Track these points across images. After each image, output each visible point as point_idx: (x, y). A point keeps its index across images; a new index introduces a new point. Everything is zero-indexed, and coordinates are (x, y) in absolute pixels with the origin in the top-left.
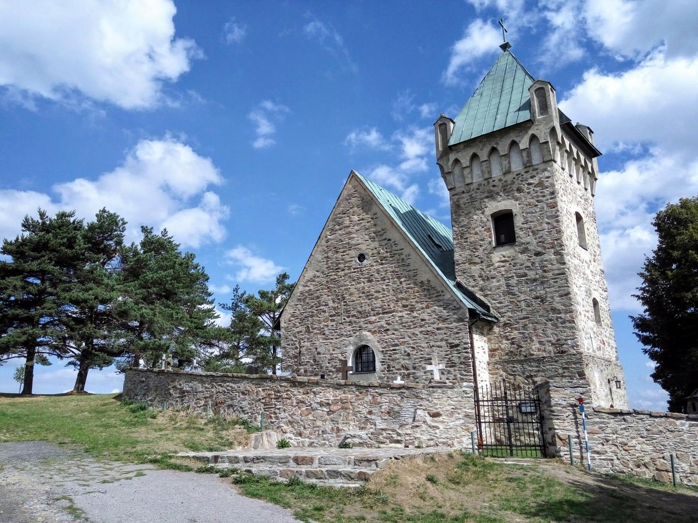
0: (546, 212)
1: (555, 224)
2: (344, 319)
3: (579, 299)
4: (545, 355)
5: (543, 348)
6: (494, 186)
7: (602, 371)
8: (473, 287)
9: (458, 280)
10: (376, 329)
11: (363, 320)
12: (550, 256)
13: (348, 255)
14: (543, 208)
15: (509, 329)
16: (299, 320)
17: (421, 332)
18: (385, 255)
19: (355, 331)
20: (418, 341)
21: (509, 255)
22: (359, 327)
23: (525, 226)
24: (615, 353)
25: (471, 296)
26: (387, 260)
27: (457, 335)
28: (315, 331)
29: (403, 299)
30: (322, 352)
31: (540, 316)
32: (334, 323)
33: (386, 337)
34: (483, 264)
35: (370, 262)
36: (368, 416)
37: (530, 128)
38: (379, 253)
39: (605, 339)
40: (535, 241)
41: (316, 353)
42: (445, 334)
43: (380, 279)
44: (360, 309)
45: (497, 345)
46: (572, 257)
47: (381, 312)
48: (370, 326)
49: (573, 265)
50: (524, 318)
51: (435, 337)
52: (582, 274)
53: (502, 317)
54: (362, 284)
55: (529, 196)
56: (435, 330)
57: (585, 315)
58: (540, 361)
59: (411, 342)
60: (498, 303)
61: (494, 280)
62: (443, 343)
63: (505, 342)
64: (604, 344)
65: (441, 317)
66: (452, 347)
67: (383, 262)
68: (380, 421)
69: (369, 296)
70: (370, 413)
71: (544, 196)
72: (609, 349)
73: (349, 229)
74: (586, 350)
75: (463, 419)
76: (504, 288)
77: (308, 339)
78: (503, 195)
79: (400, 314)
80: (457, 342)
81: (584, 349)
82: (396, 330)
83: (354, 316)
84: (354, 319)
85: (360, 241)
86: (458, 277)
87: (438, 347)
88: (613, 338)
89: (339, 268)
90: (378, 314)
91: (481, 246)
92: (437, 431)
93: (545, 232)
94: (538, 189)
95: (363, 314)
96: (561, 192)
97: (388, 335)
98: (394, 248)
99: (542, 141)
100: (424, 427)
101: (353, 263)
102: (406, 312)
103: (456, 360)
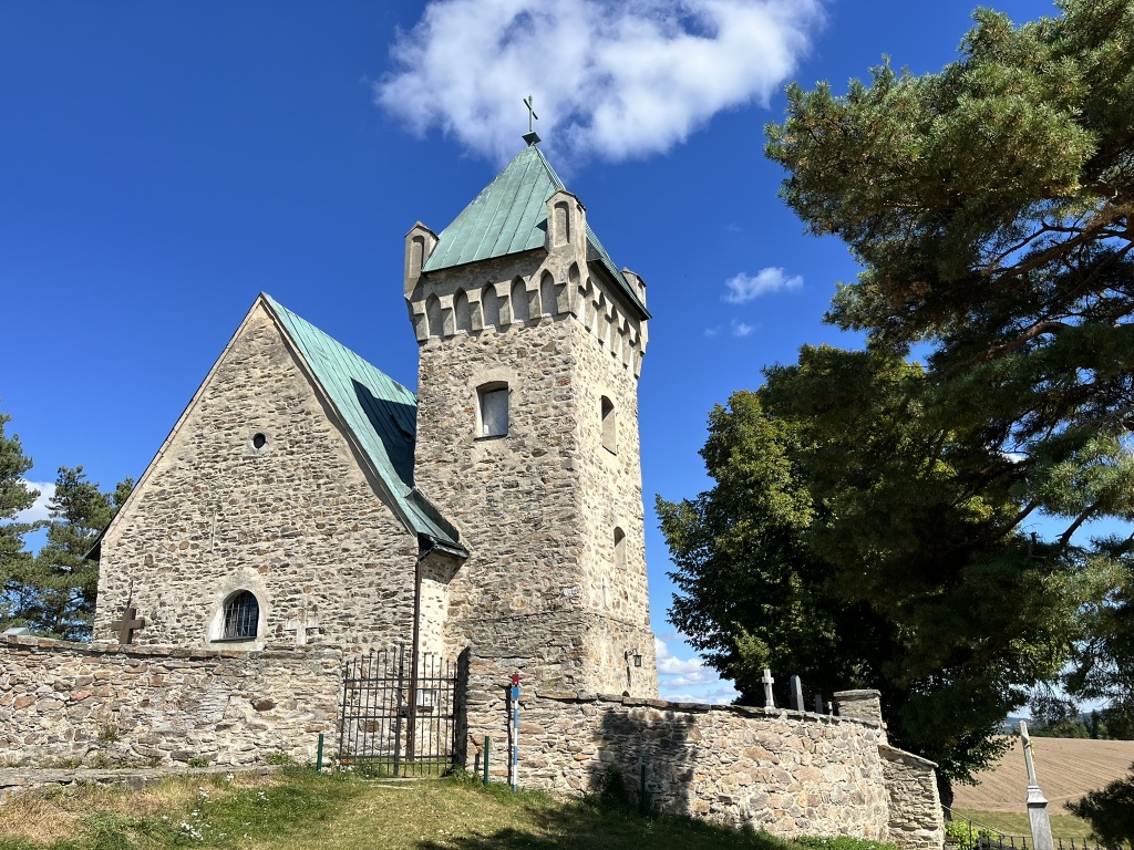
0: (554, 389)
1: (565, 409)
2: (216, 545)
3: (589, 525)
4: (529, 611)
5: (527, 599)
6: (486, 343)
7: (615, 639)
8: (438, 500)
9: (417, 487)
10: (267, 563)
11: (247, 547)
12: (554, 456)
13: (237, 434)
14: (551, 383)
15: (484, 570)
16: (135, 544)
17: (339, 571)
18: (298, 438)
19: (230, 566)
20: (333, 586)
21: (496, 452)
22: (240, 559)
23: (524, 408)
24: (644, 612)
25: (433, 514)
26: (300, 447)
27: (395, 577)
28: (162, 564)
29: (318, 513)
30: (168, 602)
31: (530, 550)
32: (197, 552)
33: (282, 578)
34: (457, 464)
35: (272, 449)
36: (141, 709)
37: (542, 260)
38: (289, 434)
39: (629, 591)
40: (534, 434)
41: (158, 603)
42: (377, 574)
43: (285, 479)
44: (244, 528)
45: (462, 595)
46: (588, 462)
47: (280, 534)
48: (258, 559)
49: (587, 474)
50: (507, 553)
51: (362, 579)
52: (601, 489)
53: (476, 549)
54: (255, 486)
55: (533, 364)
56: (362, 568)
57: (597, 552)
58: (522, 620)
59: (322, 587)
60: (473, 527)
61: (470, 490)
62: (373, 589)
63: (474, 590)
64: (627, 598)
65: (374, 546)
66: (385, 596)
67: (294, 450)
68: (162, 718)
69: (264, 506)
70: (145, 703)
71: (554, 366)
72: (634, 606)
73: (244, 391)
74: (591, 605)
75: (313, 712)
76: (483, 504)
77: (148, 578)
78: (497, 358)
79: (310, 539)
80: (394, 588)
81: (588, 603)
82: (300, 566)
83: (233, 539)
84: (231, 545)
85: (260, 413)
86: (416, 483)
87: (364, 595)
88: (644, 591)
89: (218, 456)
90: (275, 537)
91: (457, 435)
92: (262, 734)
93: (550, 421)
94: (546, 354)
95: (250, 537)
96: (580, 362)
97: (285, 574)
98: (315, 427)
99: (557, 282)
100: (240, 726)
101: (244, 448)
102: (321, 537)
103: (388, 617)
